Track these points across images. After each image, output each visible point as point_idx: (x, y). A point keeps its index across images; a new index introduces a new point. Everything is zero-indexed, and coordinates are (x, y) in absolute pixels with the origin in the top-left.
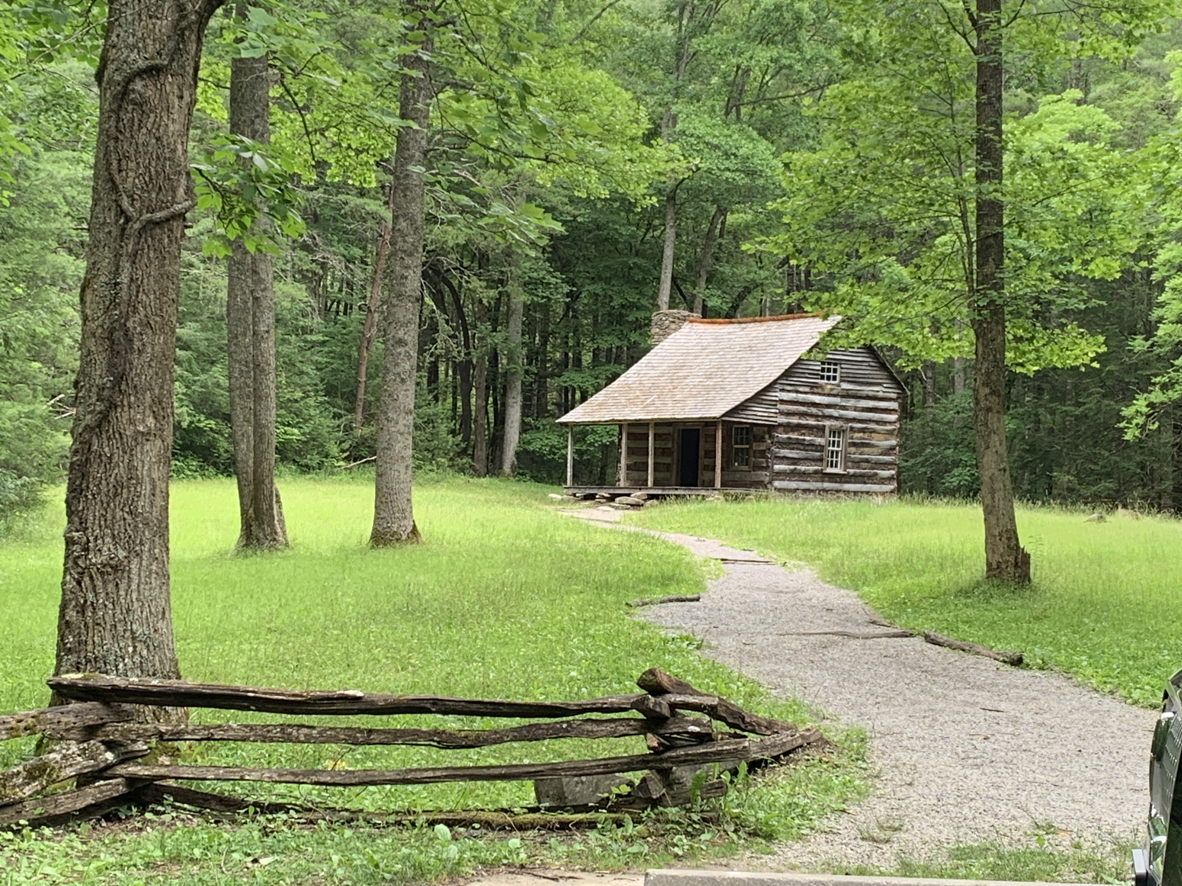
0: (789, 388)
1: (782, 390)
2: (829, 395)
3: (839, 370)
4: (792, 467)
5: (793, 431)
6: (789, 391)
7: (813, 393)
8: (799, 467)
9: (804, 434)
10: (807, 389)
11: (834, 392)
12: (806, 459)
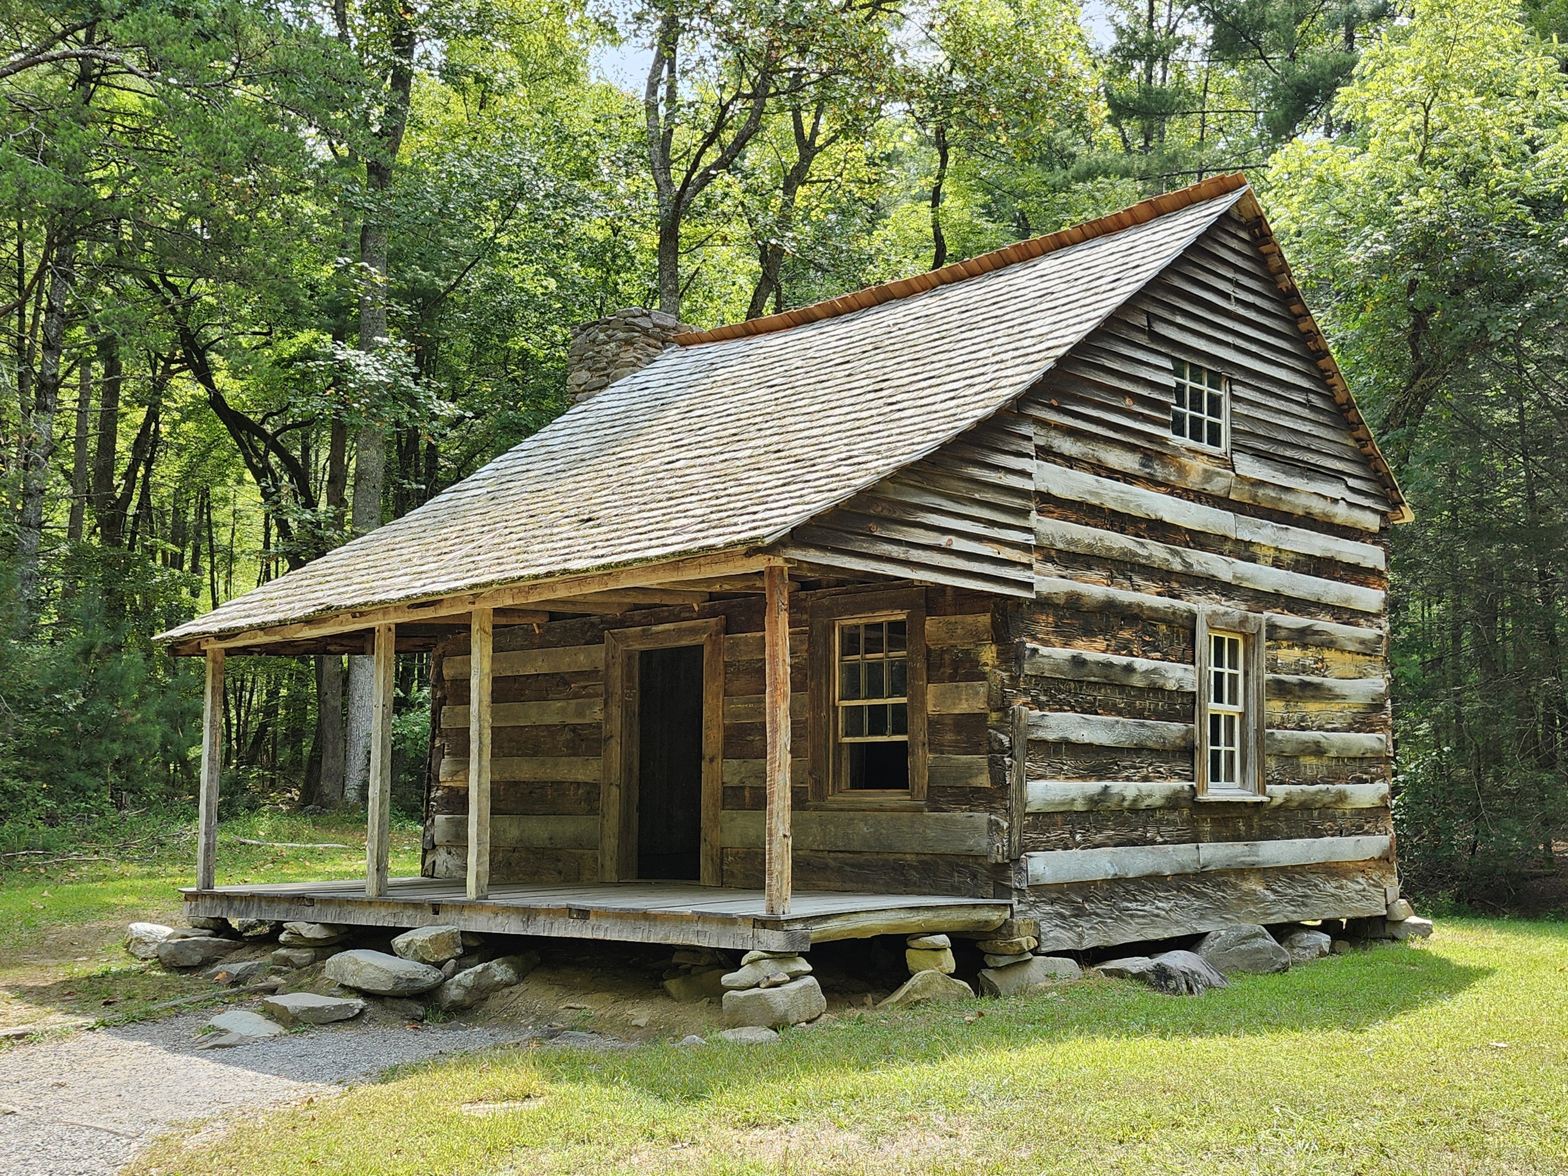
0: (1068, 446)
1: (1046, 453)
2: (1199, 496)
3: (1226, 403)
4: (1094, 786)
5: (1089, 633)
6: (1070, 462)
7: (1152, 482)
8: (1117, 786)
9: (1124, 648)
10: (1129, 462)
11: (1217, 486)
12: (1138, 750)
